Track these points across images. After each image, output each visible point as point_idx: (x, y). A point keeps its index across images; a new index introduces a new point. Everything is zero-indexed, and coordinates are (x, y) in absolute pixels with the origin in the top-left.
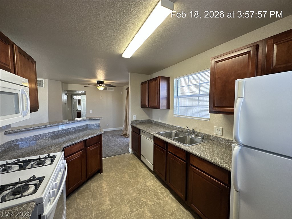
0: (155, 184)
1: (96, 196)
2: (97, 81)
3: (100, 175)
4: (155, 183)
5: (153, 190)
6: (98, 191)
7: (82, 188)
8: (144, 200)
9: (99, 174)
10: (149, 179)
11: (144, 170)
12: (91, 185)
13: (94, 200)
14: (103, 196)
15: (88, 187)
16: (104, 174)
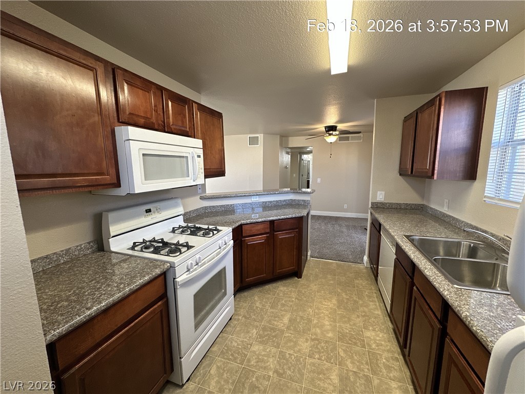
0: (383, 343)
1: (277, 304)
2: (326, 127)
3: (296, 280)
4: (385, 342)
5: (373, 349)
6: (283, 299)
7: (267, 287)
8: (342, 354)
9: (296, 278)
10: (375, 327)
11: (374, 306)
12: (278, 287)
13: (272, 307)
14: (285, 309)
15: (274, 289)
16: (302, 281)
